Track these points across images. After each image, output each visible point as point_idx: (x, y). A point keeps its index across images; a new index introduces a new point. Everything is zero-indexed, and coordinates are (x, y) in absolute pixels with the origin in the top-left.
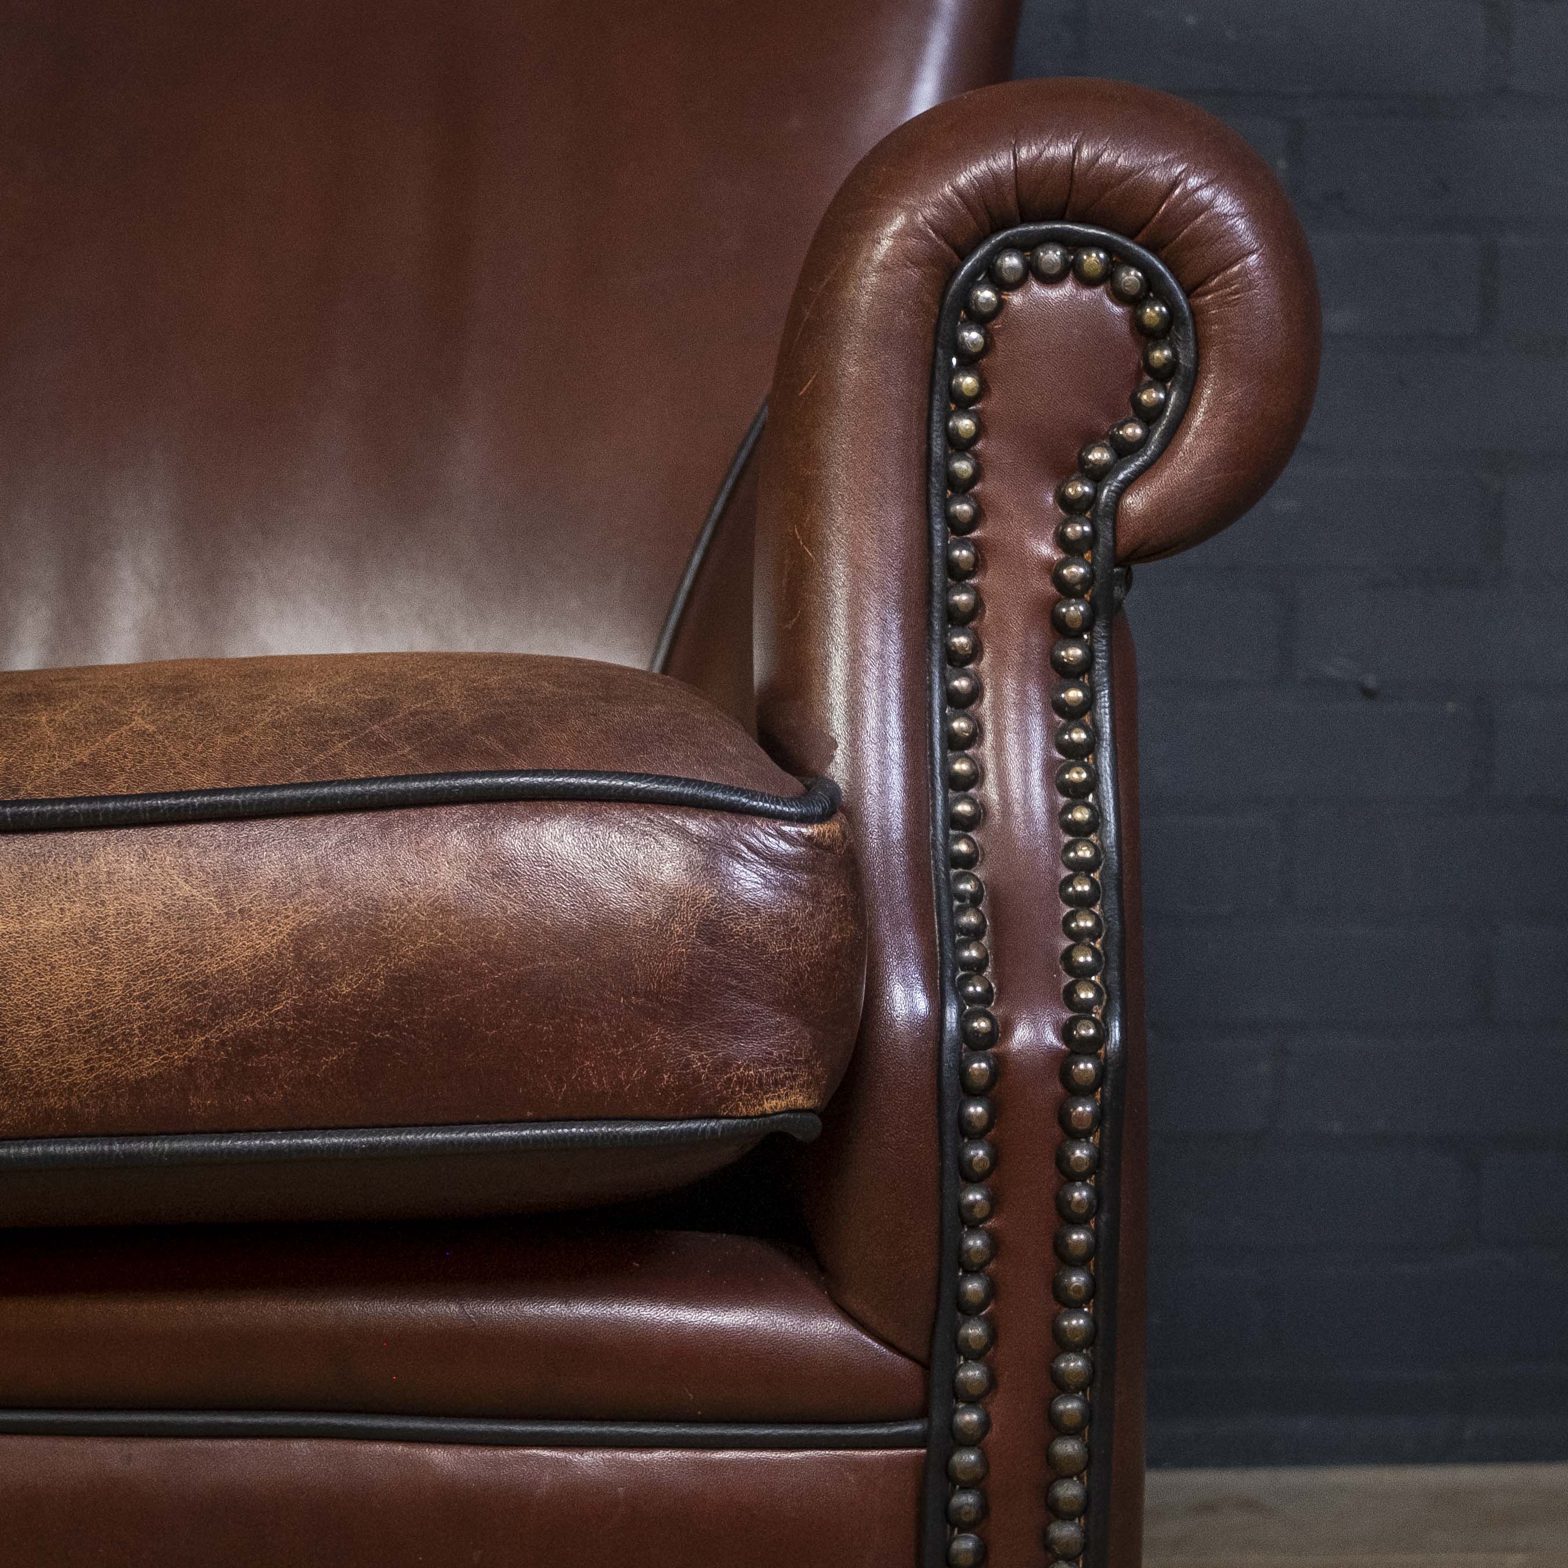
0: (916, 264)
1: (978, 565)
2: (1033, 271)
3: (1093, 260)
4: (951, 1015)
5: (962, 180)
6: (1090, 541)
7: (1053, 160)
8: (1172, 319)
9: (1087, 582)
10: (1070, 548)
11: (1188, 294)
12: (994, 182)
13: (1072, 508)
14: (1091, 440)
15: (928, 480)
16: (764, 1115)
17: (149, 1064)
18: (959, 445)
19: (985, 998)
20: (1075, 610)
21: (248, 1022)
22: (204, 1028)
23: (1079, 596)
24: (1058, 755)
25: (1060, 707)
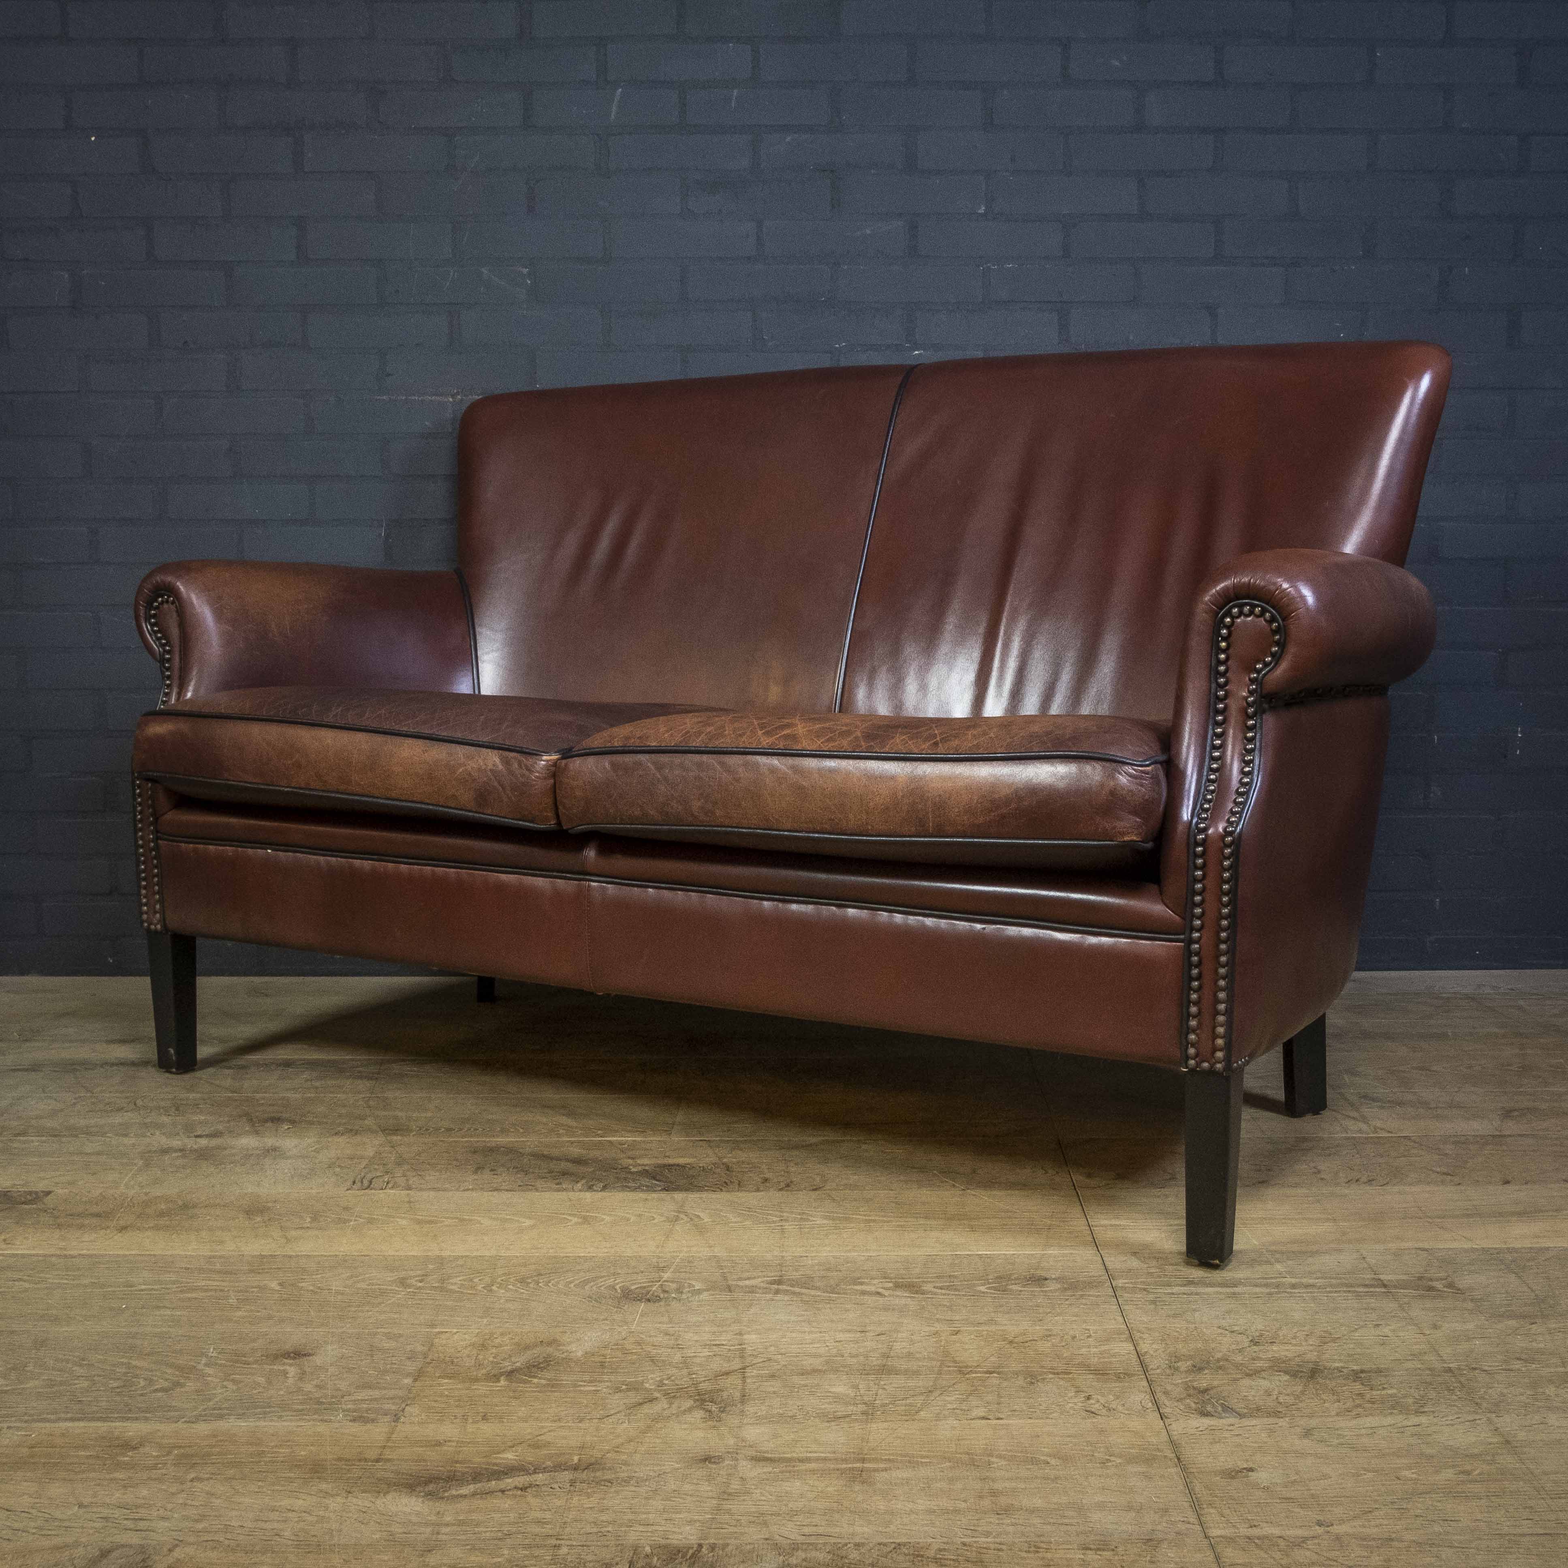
0: (1206, 613)
1: (1226, 697)
2: (1241, 613)
3: (1247, 609)
4: (1194, 821)
5: (1218, 588)
6: (1255, 691)
7: (1244, 583)
8: (1279, 627)
9: (1254, 702)
10: (1251, 693)
11: (1283, 620)
12: (1226, 590)
13: (1252, 681)
14: (1258, 662)
15: (1210, 674)
16: (1124, 841)
17: (981, 820)
18: (1220, 663)
19: (1206, 819)
20: (1251, 710)
21: (1004, 811)
22: (994, 812)
23: (1252, 707)
24: (1244, 752)
25: (1246, 738)
